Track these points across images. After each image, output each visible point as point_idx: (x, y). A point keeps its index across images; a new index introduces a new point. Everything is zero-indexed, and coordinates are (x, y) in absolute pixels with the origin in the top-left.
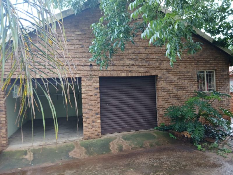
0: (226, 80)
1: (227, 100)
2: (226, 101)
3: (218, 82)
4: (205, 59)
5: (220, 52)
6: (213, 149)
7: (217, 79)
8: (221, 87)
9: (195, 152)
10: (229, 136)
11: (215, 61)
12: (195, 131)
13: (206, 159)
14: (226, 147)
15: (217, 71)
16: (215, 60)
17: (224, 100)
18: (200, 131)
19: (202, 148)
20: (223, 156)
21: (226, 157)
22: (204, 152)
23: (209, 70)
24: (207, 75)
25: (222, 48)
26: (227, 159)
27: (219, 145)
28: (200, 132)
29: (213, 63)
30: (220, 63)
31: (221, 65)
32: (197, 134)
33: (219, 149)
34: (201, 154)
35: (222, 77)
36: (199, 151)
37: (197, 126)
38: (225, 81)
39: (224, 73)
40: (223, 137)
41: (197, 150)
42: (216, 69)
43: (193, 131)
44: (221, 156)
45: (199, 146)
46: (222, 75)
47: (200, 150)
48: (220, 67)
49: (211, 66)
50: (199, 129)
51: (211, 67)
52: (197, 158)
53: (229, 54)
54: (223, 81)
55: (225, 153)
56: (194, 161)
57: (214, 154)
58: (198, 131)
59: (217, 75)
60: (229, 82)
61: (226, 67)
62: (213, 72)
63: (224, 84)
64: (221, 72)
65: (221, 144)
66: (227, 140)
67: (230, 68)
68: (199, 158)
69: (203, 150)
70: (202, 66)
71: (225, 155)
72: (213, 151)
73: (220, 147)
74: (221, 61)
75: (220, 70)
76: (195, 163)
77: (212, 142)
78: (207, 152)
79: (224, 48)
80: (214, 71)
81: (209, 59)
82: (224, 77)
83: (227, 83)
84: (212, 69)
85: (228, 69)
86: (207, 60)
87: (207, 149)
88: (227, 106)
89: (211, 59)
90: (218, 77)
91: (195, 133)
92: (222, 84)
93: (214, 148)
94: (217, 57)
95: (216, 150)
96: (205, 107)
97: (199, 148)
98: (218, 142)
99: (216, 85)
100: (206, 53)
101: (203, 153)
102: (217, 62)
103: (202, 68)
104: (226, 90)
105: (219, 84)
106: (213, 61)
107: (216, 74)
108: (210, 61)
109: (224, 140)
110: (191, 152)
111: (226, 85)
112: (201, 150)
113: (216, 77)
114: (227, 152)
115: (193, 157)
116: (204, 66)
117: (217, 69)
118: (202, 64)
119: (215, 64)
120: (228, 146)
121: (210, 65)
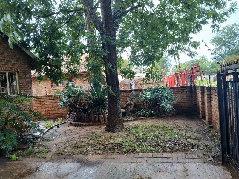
0: (29, 83)
1: (30, 103)
2: (29, 105)
3: (21, 84)
4: (6, 59)
5: (22, 53)
6: (30, 155)
7: (20, 82)
8: (24, 91)
9: (10, 164)
10: (40, 138)
11: (17, 63)
12: (6, 140)
13: (26, 166)
14: (41, 149)
15: (20, 73)
16: (17, 61)
17: (28, 104)
18: (12, 138)
19: (17, 158)
20: (42, 158)
21: (46, 158)
22: (21, 160)
23: (11, 71)
24: (9, 76)
25: (24, 49)
26: (47, 159)
27: (34, 149)
28: (12, 140)
29: (15, 64)
30: (22, 65)
31: (23, 68)
32: (9, 143)
33: (36, 152)
34: (18, 164)
35: (25, 80)
36: (14, 162)
37: (7, 134)
38: (27, 84)
39: (27, 76)
40: (34, 140)
41: (12, 161)
42: (18, 71)
43: (4, 141)
44: (41, 158)
45: (14, 156)
46: (24, 78)
47: (15, 160)
48: (22, 70)
49: (14, 67)
50: (10, 137)
51: (13, 69)
52: (16, 169)
53: (31, 56)
54: (26, 84)
55: (43, 154)
56: (14, 174)
57: (32, 159)
58: (10, 139)
59: (20, 78)
60: (31, 85)
61: (28, 70)
62: (15, 74)
63: (27, 87)
64: (24, 75)
65: (35, 147)
66: (40, 142)
67: (31, 71)
68: (18, 168)
69: (19, 159)
70: (3, 66)
71: (45, 156)
72: (30, 156)
73: (36, 150)
74: (23, 63)
75: (23, 73)
76: (16, 176)
77: (25, 148)
78: (24, 160)
79: (26, 49)
80: (17, 73)
81: (10, 60)
82: (27, 80)
83: (30, 86)
84: (15, 71)
85: (30, 72)
86: (9, 59)
87: (23, 156)
88: (31, 109)
89: (13, 60)
90: (21, 80)
91: (6, 143)
92: (25, 87)
93: (30, 153)
94: (19, 58)
95: (32, 154)
96: (16, 110)
97: (15, 158)
98: (32, 146)
99: (19, 88)
100: (7, 52)
101: (20, 162)
102: (19, 63)
103: (3, 68)
104: (29, 93)
105: (22, 87)
106: (15, 62)
107: (18, 76)
108: (12, 62)
109: (37, 143)
110: (5, 166)
111: (29, 88)
112: (17, 160)
113: (19, 79)
114: (45, 153)
115: (10, 170)
116: (6, 66)
117: (20, 71)
118: (4, 63)
119: (17, 65)
120: (43, 147)
121: (12, 65)
